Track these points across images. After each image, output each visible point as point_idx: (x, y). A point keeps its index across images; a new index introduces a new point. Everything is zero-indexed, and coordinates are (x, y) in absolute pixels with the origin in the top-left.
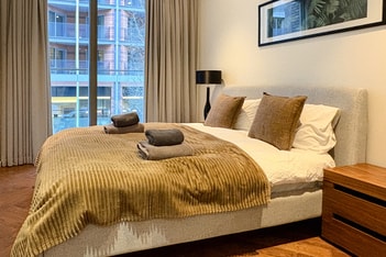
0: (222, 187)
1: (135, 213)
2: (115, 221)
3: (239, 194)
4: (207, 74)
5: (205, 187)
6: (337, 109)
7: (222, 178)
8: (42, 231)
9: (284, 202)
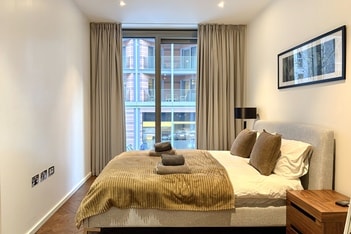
0: (198, 194)
1: (139, 204)
2: (127, 206)
3: (210, 200)
4: (243, 111)
5: (186, 193)
6: (308, 145)
7: (199, 189)
8: (88, 207)
9: (250, 211)
